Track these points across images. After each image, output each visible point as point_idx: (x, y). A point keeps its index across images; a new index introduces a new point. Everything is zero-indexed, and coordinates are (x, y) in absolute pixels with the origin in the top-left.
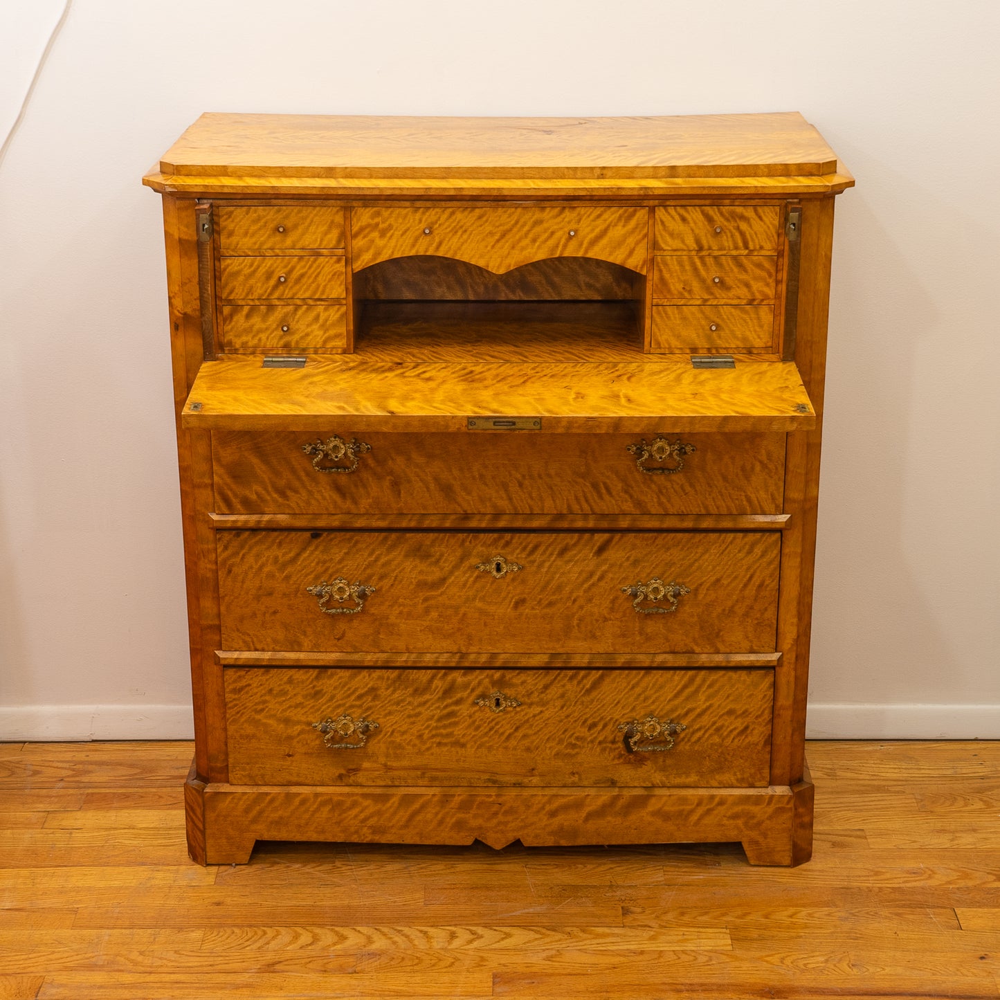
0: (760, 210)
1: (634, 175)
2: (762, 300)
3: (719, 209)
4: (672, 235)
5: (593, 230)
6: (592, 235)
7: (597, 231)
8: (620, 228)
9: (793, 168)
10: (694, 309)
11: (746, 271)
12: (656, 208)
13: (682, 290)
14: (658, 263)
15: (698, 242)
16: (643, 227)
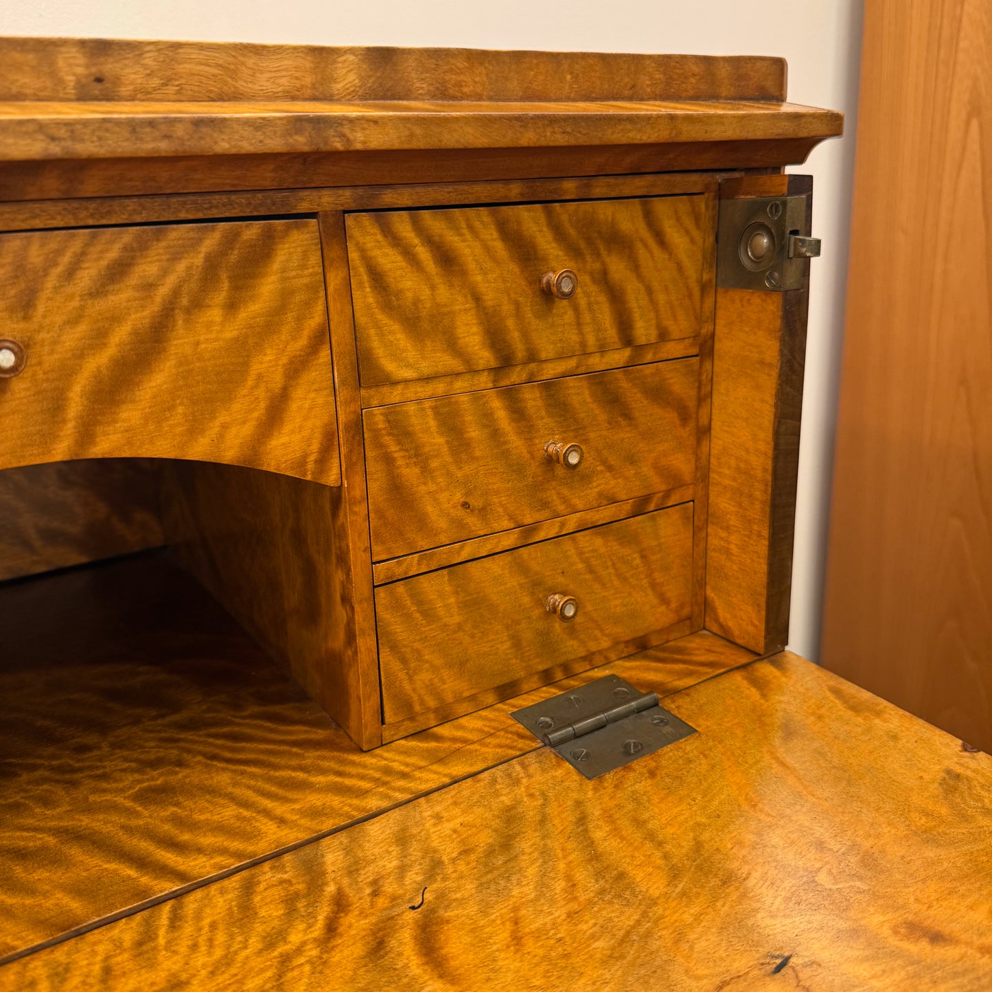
0: (662, 208)
1: (241, 85)
2: (667, 494)
3: (550, 215)
4: (412, 323)
5: (99, 337)
6: (99, 361)
7: (120, 335)
8: (215, 314)
9: (723, 72)
10: (496, 567)
11: (628, 416)
12: (350, 220)
13: (460, 513)
14: (376, 434)
15: (495, 337)
16: (308, 304)
